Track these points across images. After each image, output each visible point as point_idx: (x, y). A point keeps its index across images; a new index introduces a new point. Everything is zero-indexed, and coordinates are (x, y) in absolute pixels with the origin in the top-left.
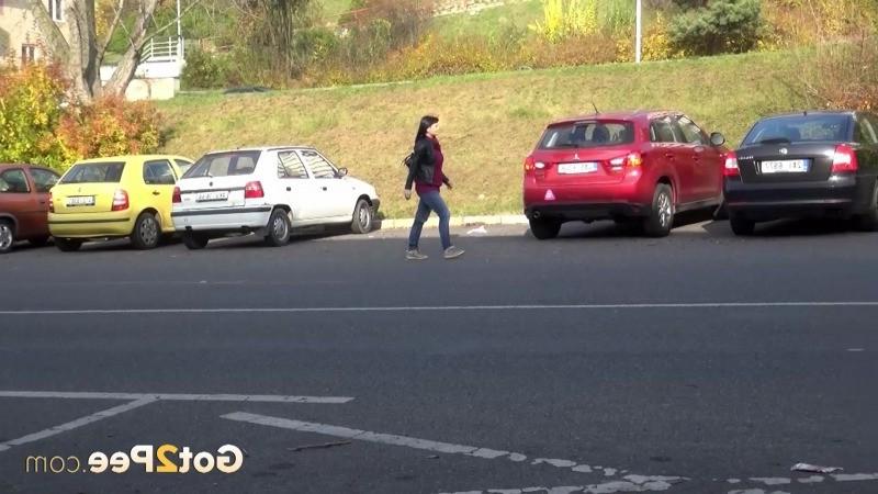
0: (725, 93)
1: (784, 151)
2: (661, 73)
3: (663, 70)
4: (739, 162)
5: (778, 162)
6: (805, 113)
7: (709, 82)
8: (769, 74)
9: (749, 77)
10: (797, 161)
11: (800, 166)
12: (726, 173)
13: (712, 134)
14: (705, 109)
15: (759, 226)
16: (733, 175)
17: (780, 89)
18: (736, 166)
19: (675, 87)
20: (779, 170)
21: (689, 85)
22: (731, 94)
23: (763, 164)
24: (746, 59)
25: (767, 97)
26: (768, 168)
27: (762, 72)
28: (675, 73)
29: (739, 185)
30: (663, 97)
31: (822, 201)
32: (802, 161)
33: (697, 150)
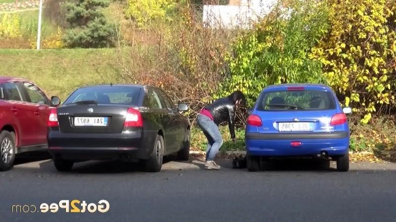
0: (75, 72)
1: (91, 110)
2: (34, 56)
3: (36, 55)
4: (59, 117)
5: (86, 118)
6: (111, 84)
7: (65, 65)
8: (105, 62)
9: (92, 63)
10: (100, 118)
11: (102, 122)
12: (50, 125)
13: (53, 97)
14: (60, 83)
15: (76, 165)
16: (54, 126)
17: (111, 73)
18: (56, 120)
19: (42, 67)
20: (86, 124)
21: (52, 66)
22: (79, 73)
23: (76, 119)
24: (92, 52)
25: (102, 77)
26: (79, 122)
27: (100, 61)
28: (43, 58)
29: (59, 134)
30: (33, 73)
31: (116, 149)
32: (103, 118)
33: (41, 108)
